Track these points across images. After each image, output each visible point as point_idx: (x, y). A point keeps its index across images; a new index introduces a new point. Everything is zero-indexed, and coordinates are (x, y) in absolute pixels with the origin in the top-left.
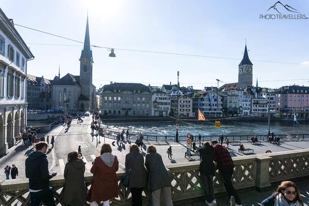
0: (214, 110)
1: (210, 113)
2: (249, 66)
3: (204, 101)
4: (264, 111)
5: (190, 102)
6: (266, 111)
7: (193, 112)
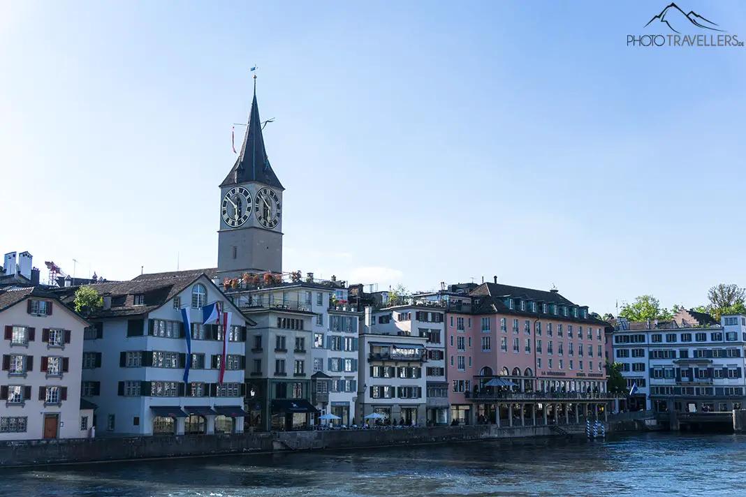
0: (206, 394)
1: (182, 409)
2: (269, 191)
3: (151, 333)
4: (410, 397)
5: (67, 336)
6: (420, 396)
7: (82, 408)
